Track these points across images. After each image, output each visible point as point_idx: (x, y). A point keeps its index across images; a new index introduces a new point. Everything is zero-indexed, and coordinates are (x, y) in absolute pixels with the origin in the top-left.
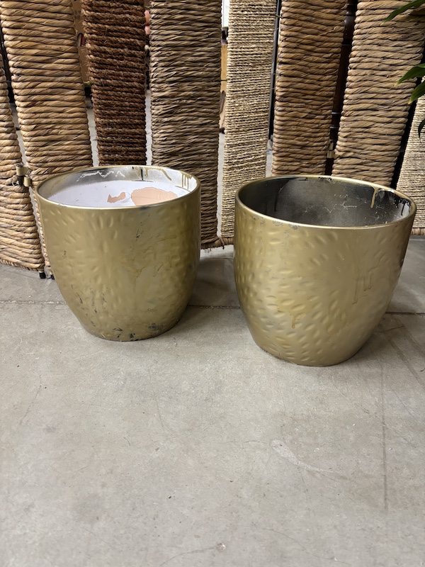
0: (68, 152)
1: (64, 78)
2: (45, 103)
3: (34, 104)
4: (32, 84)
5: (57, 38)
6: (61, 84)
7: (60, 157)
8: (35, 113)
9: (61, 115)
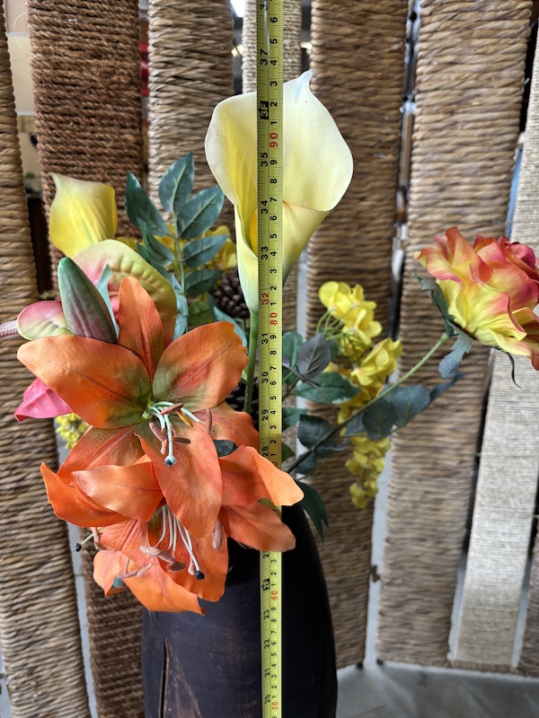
0: (52, 649)
1: (51, 581)
2: (28, 609)
3: (16, 613)
4: (15, 595)
5: (46, 546)
6: (48, 587)
7: (42, 657)
8: (17, 621)
9: (47, 616)
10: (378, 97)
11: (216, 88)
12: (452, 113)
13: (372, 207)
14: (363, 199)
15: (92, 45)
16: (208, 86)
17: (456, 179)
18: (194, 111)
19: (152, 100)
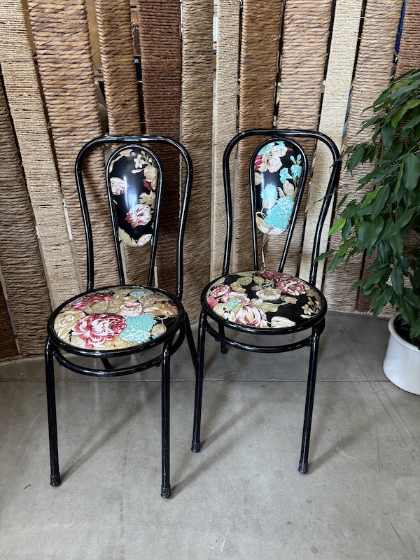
10: (268, 61)
11: (208, 65)
12: (296, 68)
13: (265, 109)
14: (261, 106)
15: (163, 53)
16: (204, 65)
17: (298, 97)
18: (199, 76)
19: (184, 73)
